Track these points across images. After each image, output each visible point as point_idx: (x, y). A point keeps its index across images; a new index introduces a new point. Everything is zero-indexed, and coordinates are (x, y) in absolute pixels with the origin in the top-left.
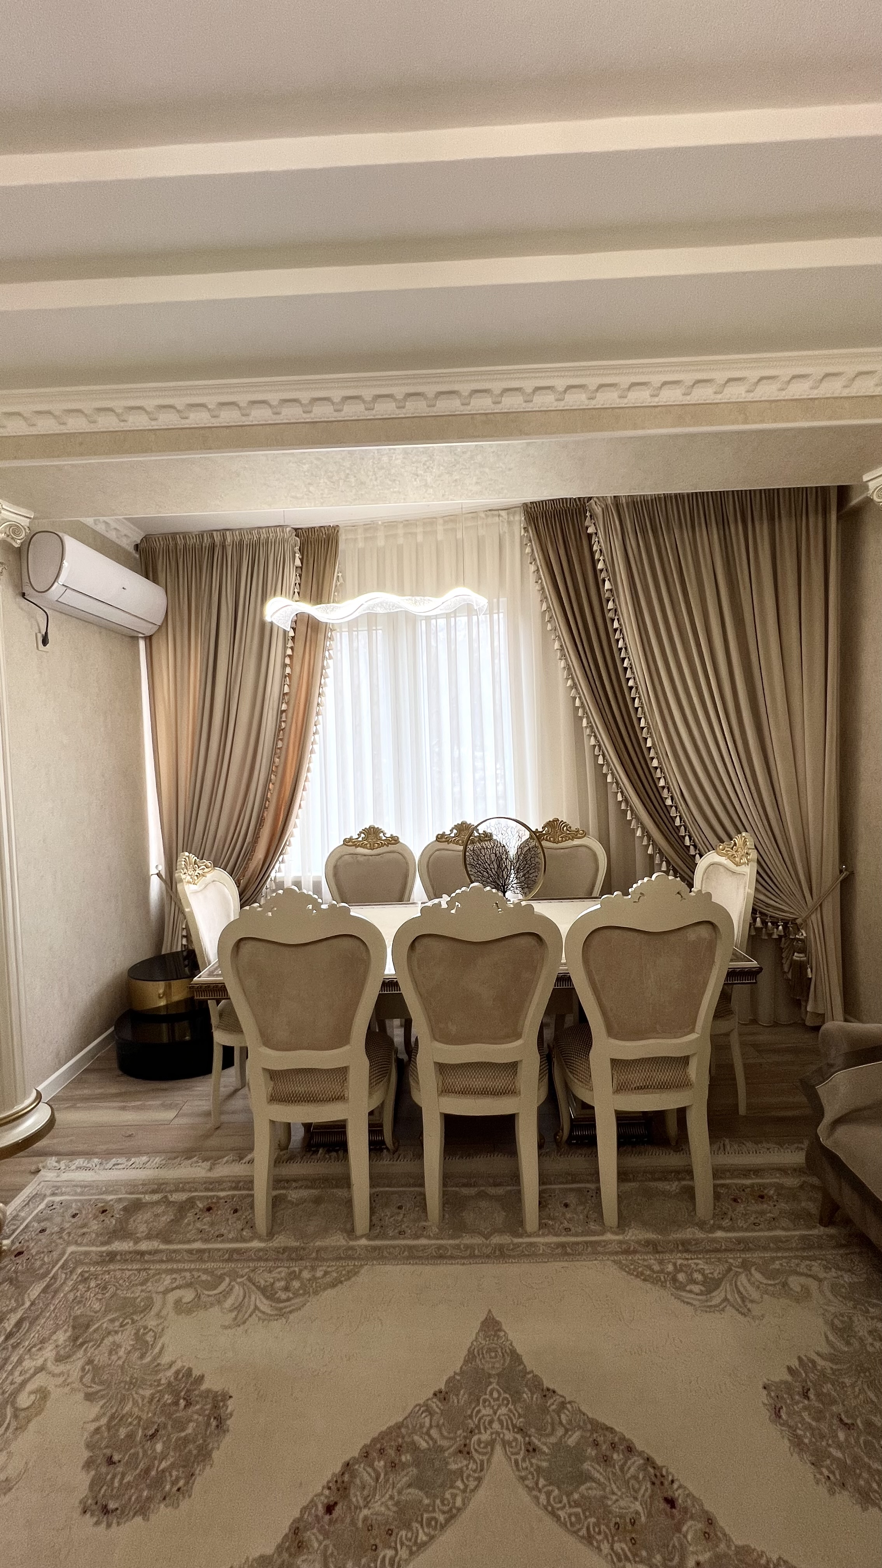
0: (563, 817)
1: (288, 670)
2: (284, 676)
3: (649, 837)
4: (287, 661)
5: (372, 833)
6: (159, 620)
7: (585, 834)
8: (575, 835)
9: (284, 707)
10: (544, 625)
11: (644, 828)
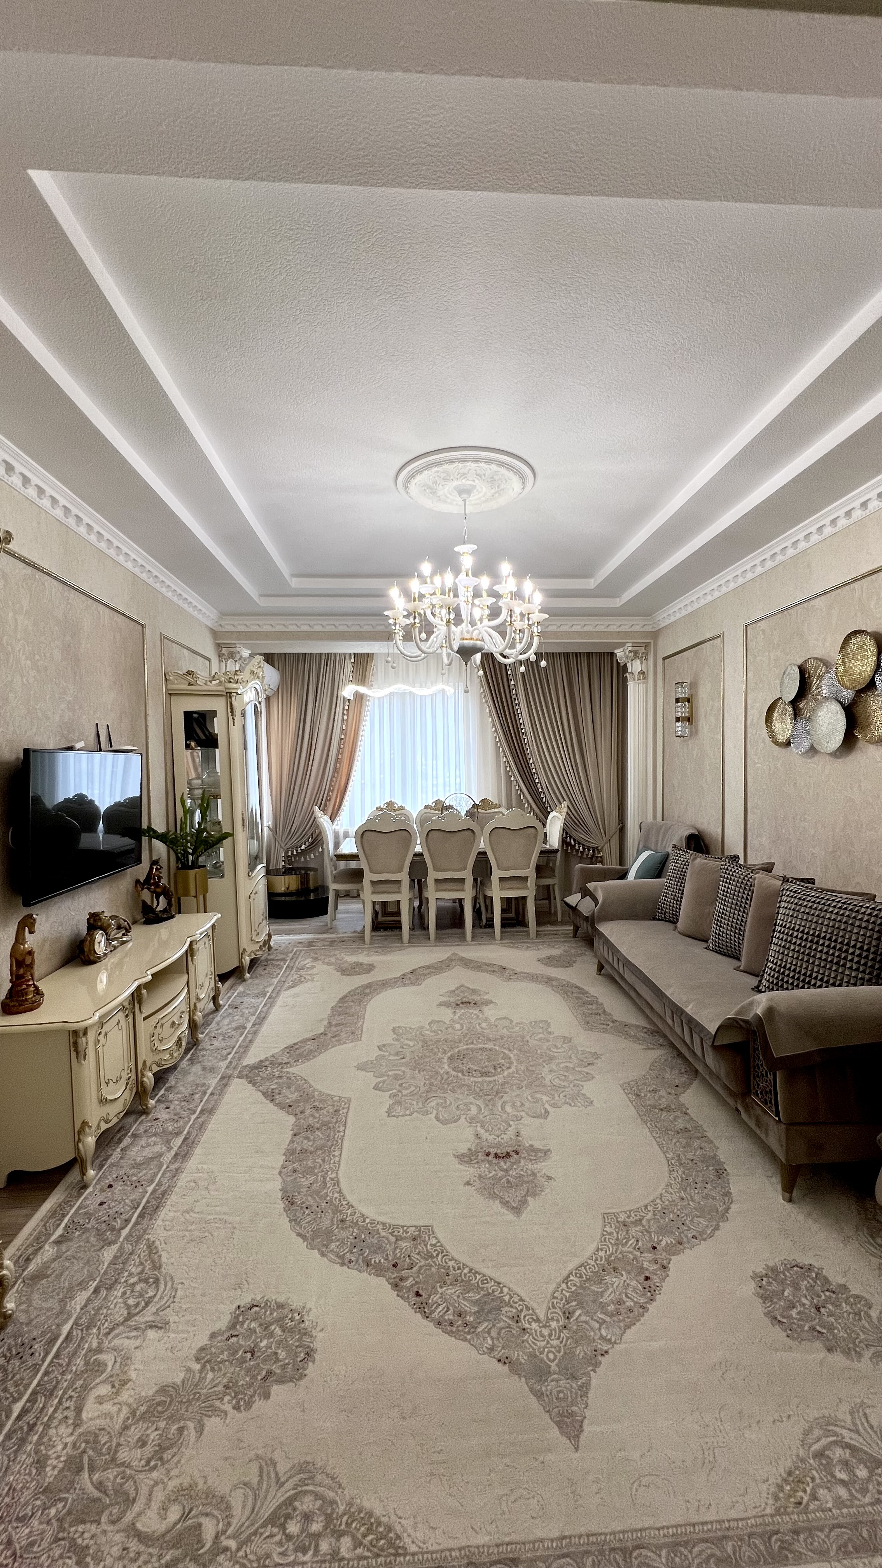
0: (490, 798)
1: (345, 717)
2: (343, 720)
3: (531, 807)
4: (345, 712)
5: (390, 804)
7: (500, 807)
8: (496, 807)
11: (529, 803)
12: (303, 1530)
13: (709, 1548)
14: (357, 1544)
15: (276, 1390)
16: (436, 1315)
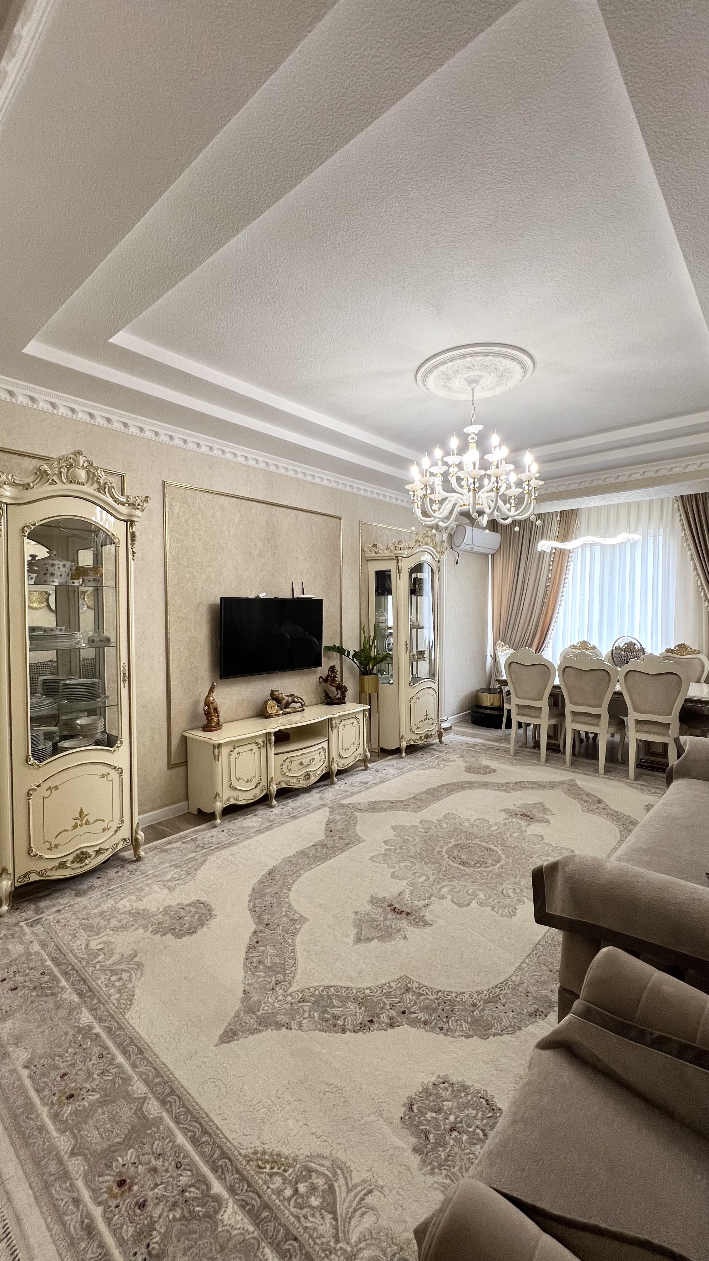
0: (687, 643)
1: (551, 567)
2: (549, 570)
4: (551, 563)
5: (584, 644)
6: (497, 547)
7: (699, 653)
8: (694, 652)
9: (548, 584)
10: (683, 544)
12: (114, 981)
13: (198, 1129)
14: (118, 1000)
15: (169, 936)
16: (250, 955)
